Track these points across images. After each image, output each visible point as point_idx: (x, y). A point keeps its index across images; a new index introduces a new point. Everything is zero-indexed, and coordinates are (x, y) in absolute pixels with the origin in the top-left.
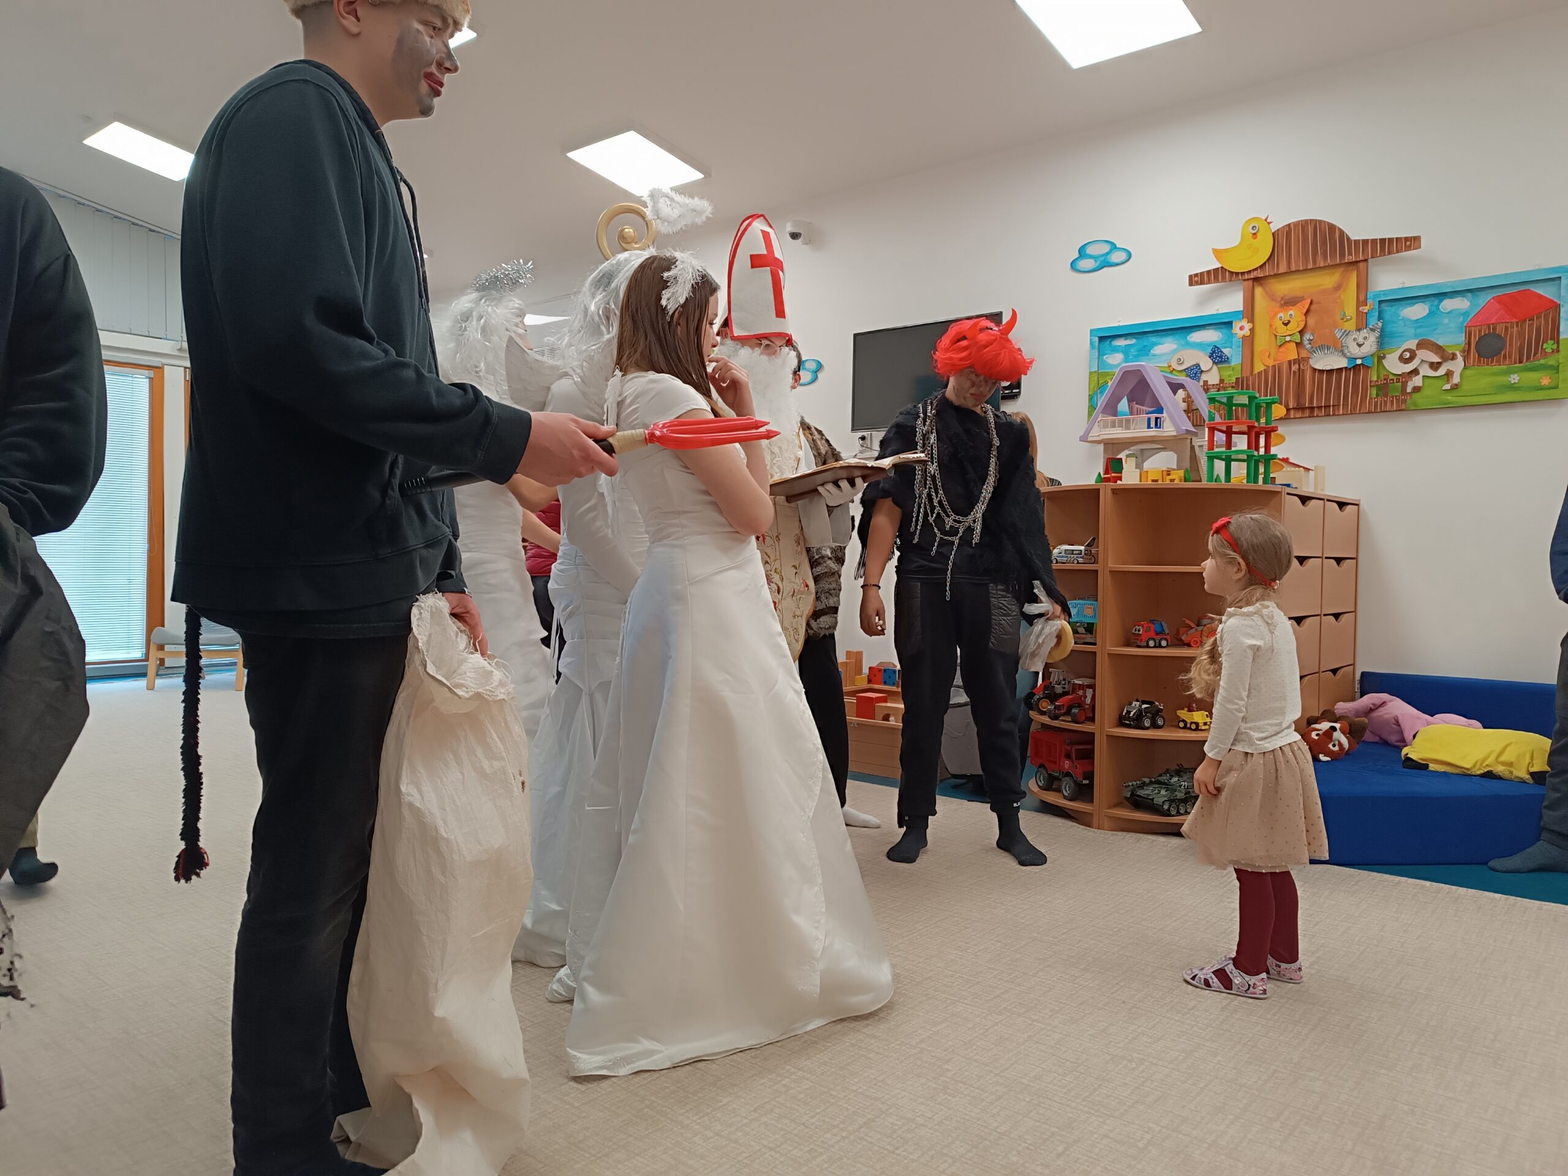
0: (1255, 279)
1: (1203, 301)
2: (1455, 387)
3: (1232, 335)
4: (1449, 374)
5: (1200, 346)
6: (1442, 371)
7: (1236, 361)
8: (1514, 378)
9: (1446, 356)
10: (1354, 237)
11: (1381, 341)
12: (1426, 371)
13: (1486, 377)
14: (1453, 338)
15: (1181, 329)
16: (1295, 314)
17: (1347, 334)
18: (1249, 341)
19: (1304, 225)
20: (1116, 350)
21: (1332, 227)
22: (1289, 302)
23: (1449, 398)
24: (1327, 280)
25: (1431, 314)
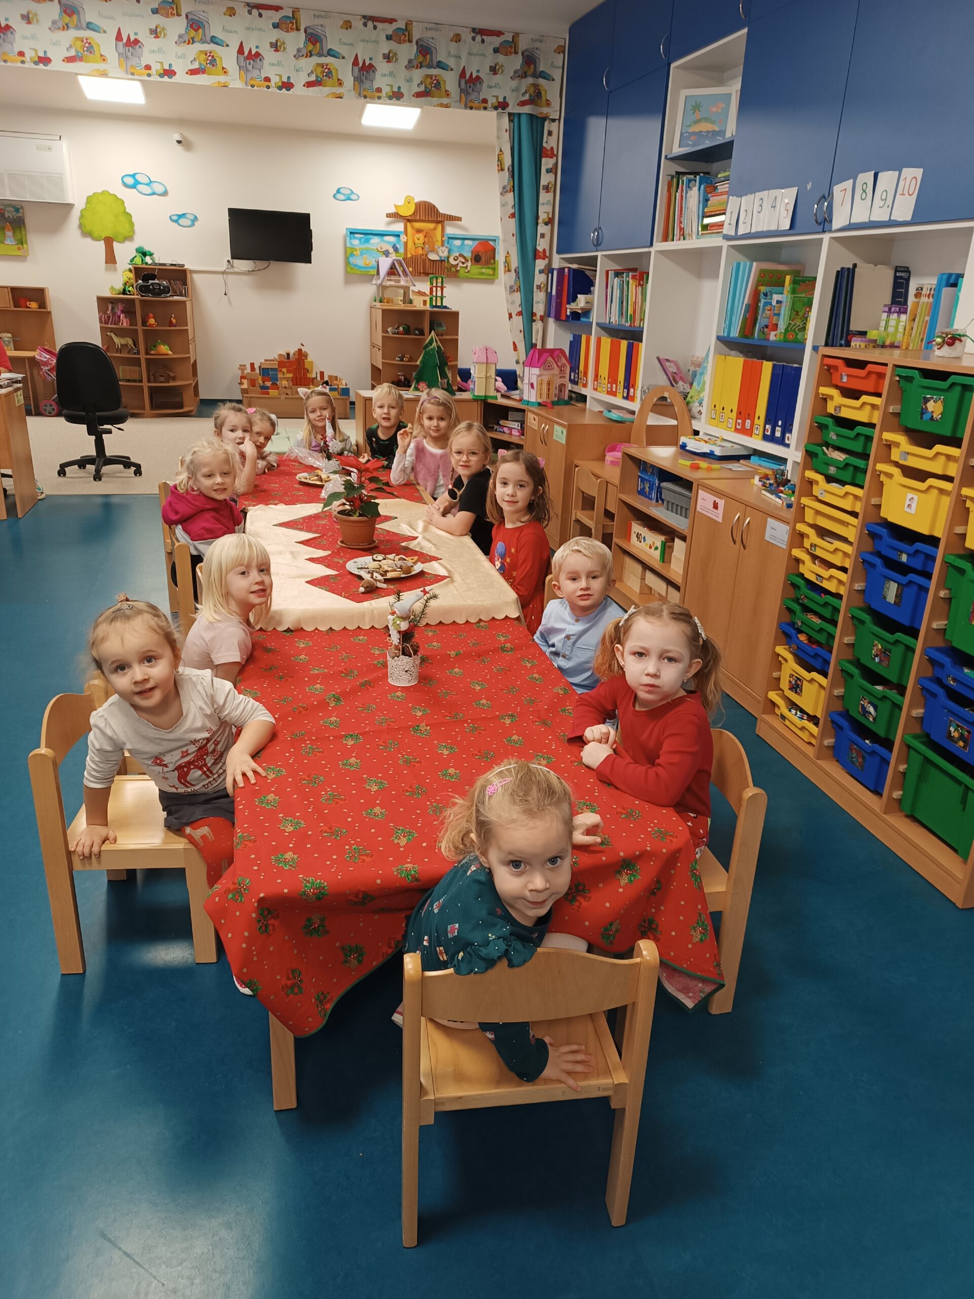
0: (408, 220)
1: (389, 224)
2: (468, 272)
3: (400, 240)
4: (467, 266)
5: (389, 243)
6: (465, 265)
7: (402, 250)
8: (484, 270)
9: (467, 260)
10: (441, 211)
11: (449, 251)
12: (461, 264)
13: (475, 270)
14: (468, 255)
15: (381, 235)
16: (421, 236)
17: (439, 247)
18: (406, 244)
19: (423, 202)
20: (356, 238)
21: (434, 206)
22: (419, 231)
23: (467, 274)
24: (432, 226)
25: (463, 244)
